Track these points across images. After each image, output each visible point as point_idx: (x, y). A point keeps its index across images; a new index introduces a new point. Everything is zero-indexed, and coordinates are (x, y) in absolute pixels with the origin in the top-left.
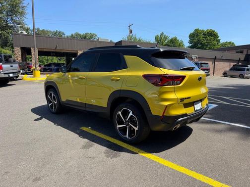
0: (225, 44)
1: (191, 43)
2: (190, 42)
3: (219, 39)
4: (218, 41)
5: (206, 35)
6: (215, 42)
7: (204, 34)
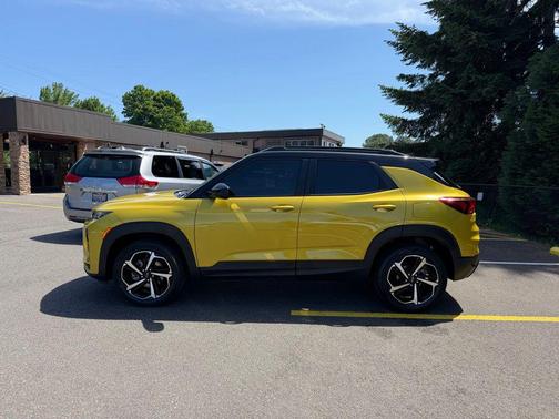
0: (197, 123)
1: (128, 116)
2: (127, 113)
3: (184, 112)
4: (184, 116)
5: (159, 101)
6: (179, 118)
7: (154, 99)
